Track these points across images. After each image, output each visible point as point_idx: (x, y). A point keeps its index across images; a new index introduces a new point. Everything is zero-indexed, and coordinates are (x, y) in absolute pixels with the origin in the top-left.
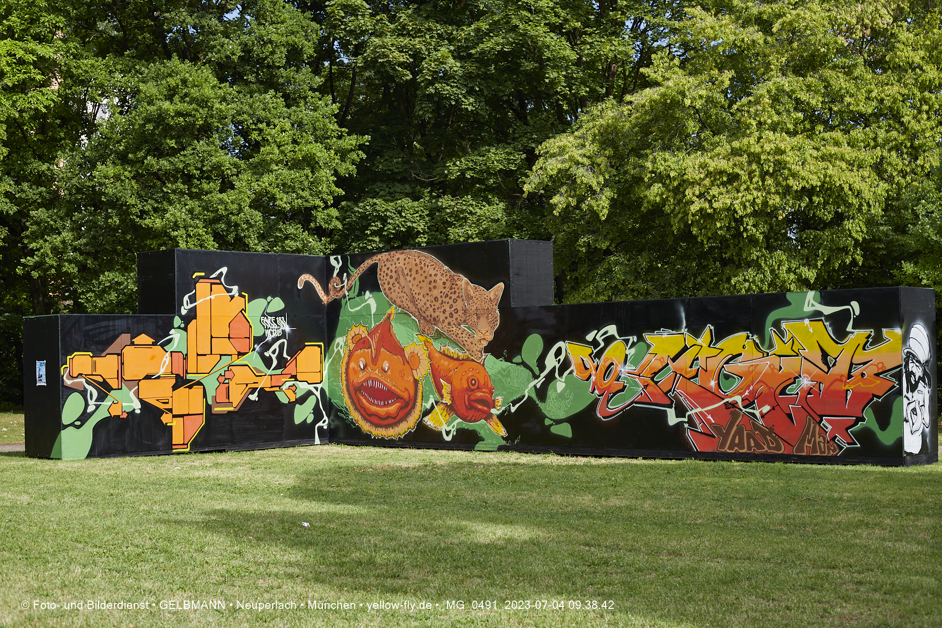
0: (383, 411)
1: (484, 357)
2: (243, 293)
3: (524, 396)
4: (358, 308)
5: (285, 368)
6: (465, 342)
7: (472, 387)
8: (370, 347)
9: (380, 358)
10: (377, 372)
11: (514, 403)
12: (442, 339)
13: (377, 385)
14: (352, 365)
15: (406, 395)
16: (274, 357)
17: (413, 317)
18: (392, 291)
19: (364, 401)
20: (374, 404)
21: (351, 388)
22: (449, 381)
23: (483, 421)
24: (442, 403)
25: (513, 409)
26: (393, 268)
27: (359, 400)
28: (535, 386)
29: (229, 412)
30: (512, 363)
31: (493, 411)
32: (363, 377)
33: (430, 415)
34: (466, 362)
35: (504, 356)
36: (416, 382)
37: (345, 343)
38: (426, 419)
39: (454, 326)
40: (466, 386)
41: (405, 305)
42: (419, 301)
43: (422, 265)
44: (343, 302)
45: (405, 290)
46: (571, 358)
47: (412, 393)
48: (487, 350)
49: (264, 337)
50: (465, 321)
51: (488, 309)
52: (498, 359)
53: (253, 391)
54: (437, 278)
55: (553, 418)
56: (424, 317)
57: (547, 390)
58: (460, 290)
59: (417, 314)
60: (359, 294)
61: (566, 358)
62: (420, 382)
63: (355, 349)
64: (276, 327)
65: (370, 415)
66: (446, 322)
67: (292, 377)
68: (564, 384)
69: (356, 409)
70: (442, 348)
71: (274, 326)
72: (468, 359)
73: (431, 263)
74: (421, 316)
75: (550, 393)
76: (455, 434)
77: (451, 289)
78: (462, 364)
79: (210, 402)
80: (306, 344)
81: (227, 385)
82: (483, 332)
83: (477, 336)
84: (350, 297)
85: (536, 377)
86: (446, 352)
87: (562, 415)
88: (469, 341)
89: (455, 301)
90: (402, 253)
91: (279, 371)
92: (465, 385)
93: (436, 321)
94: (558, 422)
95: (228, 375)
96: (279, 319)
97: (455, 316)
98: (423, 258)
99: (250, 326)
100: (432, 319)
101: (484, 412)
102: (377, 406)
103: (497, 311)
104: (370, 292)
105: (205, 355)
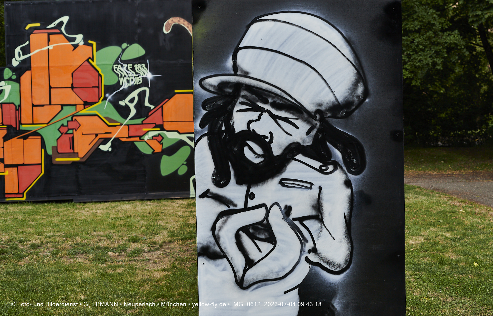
2: (90, 42)
5: (147, 117)
16: (132, 106)
29: (74, 163)
49: (118, 85)
53: (105, 141)
64: (135, 75)
67: (157, 126)
71: (132, 74)
79: (50, 152)
80: (176, 91)
81: (72, 135)
91: (139, 121)
95: (71, 125)
96: (138, 67)
99: (100, 75)
105: (43, 106)
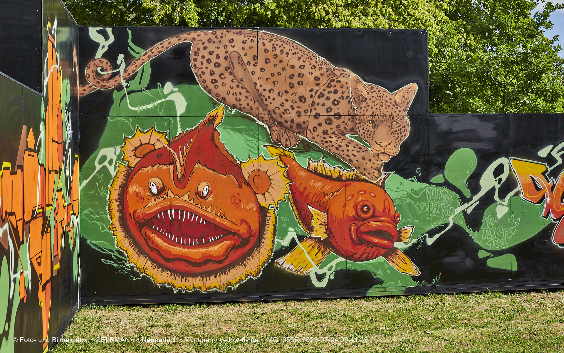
0: (196, 253)
1: (383, 176)
3: (447, 225)
4: (148, 106)
6: (352, 158)
7: (363, 215)
8: (172, 162)
9: (192, 179)
10: (186, 197)
11: (431, 233)
12: (313, 153)
13: (185, 216)
14: (133, 188)
15: (243, 230)
17: (260, 123)
18: (219, 84)
19: (159, 241)
20: (179, 244)
21: (131, 223)
22: (323, 207)
23: (381, 259)
24: (311, 238)
25: (430, 241)
26: (221, 52)
27: (148, 239)
28: (464, 212)
30: (429, 183)
31: (397, 245)
32: (156, 205)
33: (289, 255)
34: (354, 184)
35: (417, 175)
36: (263, 211)
37: (119, 157)
38: (280, 261)
39: (333, 136)
40: (354, 213)
41: (244, 105)
42: (269, 101)
43: (278, 52)
44: (116, 96)
45: (246, 84)
46: (517, 177)
47: (255, 225)
48: (388, 167)
50: (352, 130)
51: (391, 115)
52: (406, 178)
54: (305, 71)
55: (491, 249)
56: (280, 124)
57: (482, 216)
58: (344, 89)
59: (267, 118)
60: (152, 86)
61: (510, 178)
62: (271, 211)
63: (141, 165)
65: (170, 260)
66: (320, 130)
68: (507, 209)
69: (141, 252)
70: (312, 165)
72: (357, 179)
73: (294, 51)
74: (275, 120)
75: (487, 219)
76: (332, 277)
77: (329, 86)
78: (346, 186)
82: (383, 145)
83: (373, 150)
84: (130, 89)
85: (465, 200)
86: (319, 170)
87: (504, 245)
88: (359, 156)
89: (336, 103)
90: (240, 33)
92: (351, 213)
93: (301, 128)
94: (497, 253)
97: (336, 122)
98: (279, 43)
100: (294, 126)
101: (384, 246)
102: (187, 246)
103: (407, 119)
104: (175, 84)
